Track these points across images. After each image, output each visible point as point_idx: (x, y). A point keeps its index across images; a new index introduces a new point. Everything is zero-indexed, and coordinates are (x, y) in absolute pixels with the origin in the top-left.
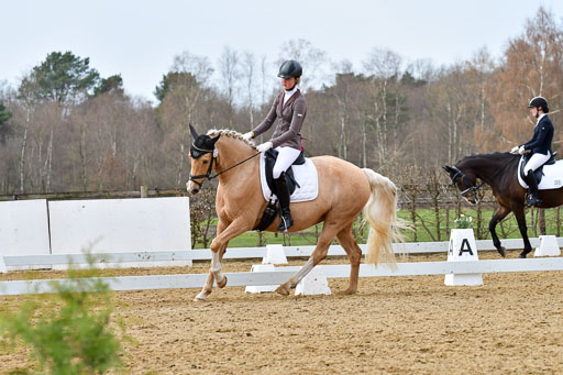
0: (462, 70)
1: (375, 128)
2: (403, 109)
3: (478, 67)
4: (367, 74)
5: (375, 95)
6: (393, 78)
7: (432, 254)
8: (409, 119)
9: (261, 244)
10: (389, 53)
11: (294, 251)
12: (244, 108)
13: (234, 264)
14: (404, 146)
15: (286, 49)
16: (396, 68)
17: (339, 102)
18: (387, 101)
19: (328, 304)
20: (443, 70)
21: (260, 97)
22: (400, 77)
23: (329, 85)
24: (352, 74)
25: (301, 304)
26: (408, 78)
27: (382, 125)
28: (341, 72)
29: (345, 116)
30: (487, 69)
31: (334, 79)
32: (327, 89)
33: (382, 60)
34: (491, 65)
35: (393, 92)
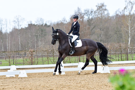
0: (59, 23)
1: (38, 37)
2: (45, 33)
3: (63, 22)
4: (36, 24)
5: (38, 29)
6: (42, 25)
7: (52, 67)
8: (46, 35)
9: (10, 65)
10: (41, 19)
11: (18, 67)
12: (5, 32)
13: (3, 70)
14: (45, 41)
15: (15, 18)
16: (43, 22)
17: (29, 31)
18: (41, 30)
19: (27, 79)
20: (54, 23)
21: (9, 29)
22: (44, 25)
23: (26, 27)
24: (32, 24)
25: (20, 79)
26: (46, 25)
27: (40, 37)
28: (29, 24)
29: (30, 34)
30: (65, 22)
31: (28, 25)
32: (26, 28)
33: (39, 20)
34: (66, 21)
35: (42, 28)
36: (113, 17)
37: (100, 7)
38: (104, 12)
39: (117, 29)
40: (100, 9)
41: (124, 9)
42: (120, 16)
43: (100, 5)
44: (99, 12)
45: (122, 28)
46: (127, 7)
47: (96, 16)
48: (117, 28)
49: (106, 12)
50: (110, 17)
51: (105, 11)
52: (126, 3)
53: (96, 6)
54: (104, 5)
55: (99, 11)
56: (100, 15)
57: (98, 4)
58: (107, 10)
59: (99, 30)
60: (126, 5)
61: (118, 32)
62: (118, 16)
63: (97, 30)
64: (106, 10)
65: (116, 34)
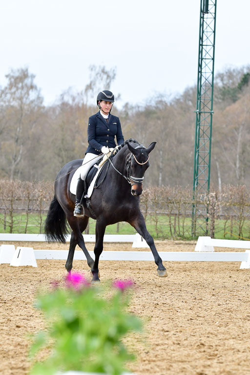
36: (53, 109)
37: (18, 80)
38: (28, 95)
39: (62, 143)
40: (17, 85)
41: (86, 90)
42: (71, 107)
43: (17, 74)
44: (14, 93)
45: (76, 142)
46: (94, 84)
47: (7, 104)
48: (63, 140)
49: (33, 95)
50: (44, 107)
51: (30, 92)
52: (93, 74)
53: (7, 76)
54: (30, 74)
55: (13, 90)
56: (18, 101)
57: (12, 71)
58: (36, 88)
59: (12, 141)
60: (92, 79)
61: (66, 150)
62: (68, 107)
63: (8, 143)
64: (32, 87)
65: (59, 155)
